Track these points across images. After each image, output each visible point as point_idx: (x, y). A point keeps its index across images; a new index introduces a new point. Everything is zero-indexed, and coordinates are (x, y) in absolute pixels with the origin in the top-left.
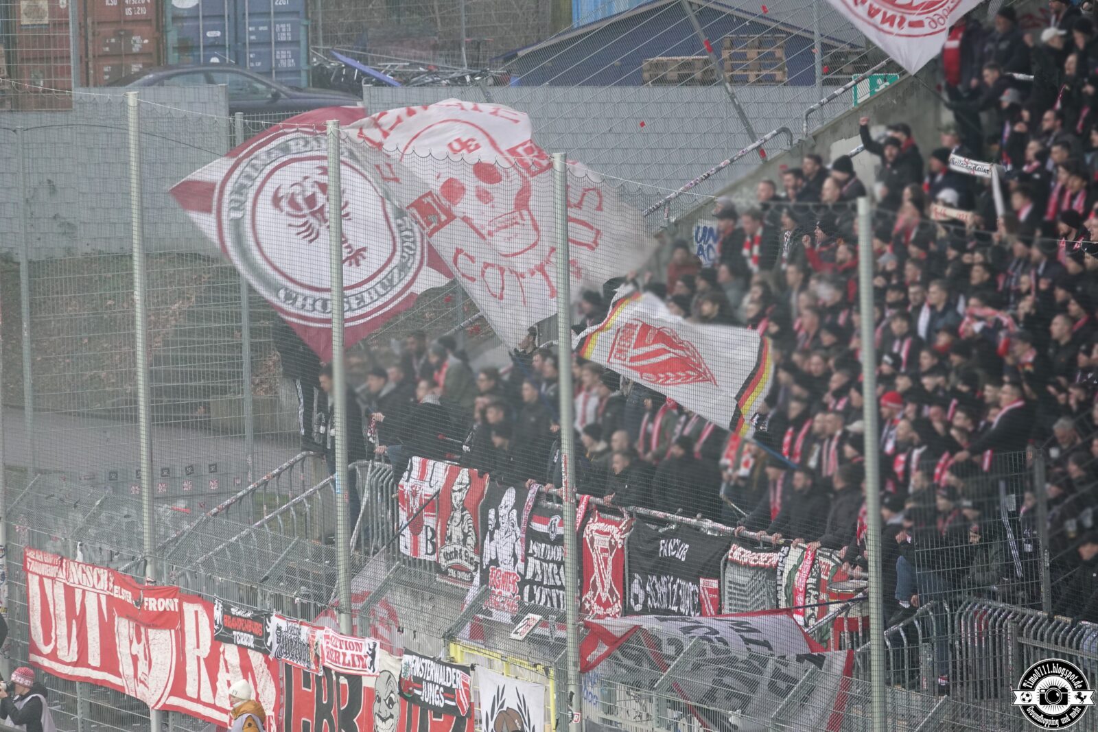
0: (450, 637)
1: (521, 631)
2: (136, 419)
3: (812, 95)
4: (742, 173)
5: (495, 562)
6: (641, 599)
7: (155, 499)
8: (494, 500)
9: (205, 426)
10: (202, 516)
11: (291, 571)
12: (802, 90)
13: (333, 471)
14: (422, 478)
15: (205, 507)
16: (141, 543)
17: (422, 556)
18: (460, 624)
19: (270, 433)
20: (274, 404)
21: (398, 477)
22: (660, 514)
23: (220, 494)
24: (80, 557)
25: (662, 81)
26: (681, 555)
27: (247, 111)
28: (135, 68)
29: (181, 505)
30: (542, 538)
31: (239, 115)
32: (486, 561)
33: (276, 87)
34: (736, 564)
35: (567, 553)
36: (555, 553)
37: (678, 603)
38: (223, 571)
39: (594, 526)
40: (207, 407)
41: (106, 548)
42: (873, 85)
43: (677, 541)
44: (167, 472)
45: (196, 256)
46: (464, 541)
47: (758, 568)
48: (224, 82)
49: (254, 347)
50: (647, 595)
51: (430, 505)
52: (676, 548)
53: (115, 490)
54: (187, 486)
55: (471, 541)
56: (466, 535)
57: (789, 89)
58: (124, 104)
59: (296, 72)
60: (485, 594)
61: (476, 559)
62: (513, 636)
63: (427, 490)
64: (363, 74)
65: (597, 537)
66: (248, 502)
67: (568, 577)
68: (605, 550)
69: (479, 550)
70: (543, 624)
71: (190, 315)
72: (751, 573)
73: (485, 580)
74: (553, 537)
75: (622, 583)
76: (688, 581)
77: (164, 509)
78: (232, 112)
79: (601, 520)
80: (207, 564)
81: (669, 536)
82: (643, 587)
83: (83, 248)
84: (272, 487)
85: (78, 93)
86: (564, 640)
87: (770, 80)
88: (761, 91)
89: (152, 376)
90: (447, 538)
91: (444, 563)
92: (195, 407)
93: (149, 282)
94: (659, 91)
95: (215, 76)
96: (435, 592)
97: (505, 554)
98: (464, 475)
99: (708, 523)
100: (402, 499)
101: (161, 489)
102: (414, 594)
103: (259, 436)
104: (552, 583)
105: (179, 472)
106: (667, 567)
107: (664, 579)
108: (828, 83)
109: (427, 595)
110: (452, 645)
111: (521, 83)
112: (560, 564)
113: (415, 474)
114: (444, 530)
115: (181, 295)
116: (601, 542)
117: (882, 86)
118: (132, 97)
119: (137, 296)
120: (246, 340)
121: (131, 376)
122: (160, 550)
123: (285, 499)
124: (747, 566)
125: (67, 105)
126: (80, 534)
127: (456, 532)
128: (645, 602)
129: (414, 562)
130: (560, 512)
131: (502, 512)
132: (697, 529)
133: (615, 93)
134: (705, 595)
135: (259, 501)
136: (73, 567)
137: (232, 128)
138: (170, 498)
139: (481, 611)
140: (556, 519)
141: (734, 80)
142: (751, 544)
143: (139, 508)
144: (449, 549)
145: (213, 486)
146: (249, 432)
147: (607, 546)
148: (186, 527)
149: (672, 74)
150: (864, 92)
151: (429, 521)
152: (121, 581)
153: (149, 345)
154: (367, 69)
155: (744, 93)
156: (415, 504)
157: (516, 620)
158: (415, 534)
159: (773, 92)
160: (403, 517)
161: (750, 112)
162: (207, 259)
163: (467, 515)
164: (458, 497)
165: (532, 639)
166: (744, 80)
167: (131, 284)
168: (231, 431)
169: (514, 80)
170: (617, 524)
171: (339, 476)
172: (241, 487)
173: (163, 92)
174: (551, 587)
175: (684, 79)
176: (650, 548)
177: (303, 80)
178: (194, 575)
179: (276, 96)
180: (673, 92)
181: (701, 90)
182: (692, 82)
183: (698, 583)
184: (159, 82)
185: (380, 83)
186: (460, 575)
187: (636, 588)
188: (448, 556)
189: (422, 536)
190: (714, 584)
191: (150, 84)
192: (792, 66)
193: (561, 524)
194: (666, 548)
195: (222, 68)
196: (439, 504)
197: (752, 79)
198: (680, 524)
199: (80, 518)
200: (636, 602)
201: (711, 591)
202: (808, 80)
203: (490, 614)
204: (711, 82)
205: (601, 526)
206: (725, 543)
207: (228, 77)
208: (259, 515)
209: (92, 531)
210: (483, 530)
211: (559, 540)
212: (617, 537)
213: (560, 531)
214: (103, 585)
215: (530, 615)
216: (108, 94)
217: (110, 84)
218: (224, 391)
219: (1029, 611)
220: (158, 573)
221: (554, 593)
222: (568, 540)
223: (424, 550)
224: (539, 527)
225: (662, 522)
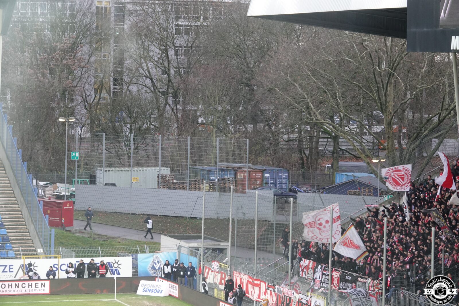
0: (308, 291)
1: (320, 291)
2: (254, 249)
3: (377, 198)
4: (364, 211)
5: (316, 278)
7: (257, 263)
8: (317, 267)
9: (266, 251)
10: (265, 267)
11: (280, 278)
12: (376, 197)
13: (288, 260)
14: (304, 262)
15: (266, 265)
16: (254, 271)
17: (303, 276)
18: (309, 289)
19: (278, 253)
20: (279, 248)
21: (300, 262)
22: (346, 271)
23: (269, 263)
24: (243, 273)
25: (351, 194)
26: (350, 279)
27: (277, 195)
28: (258, 187)
29: (261, 265)
30: (325, 274)
31: (275, 196)
33: (282, 191)
34: (359, 281)
35: (330, 277)
36: (327, 277)
37: (348, 287)
38: (268, 277)
39: (334, 273)
40: (267, 247)
41: (248, 272)
42: (388, 197)
43: (349, 277)
44: (259, 259)
45: (267, 221)
47: (363, 282)
48: (273, 190)
49: (276, 237)
50: (343, 286)
51: (305, 267)
53: (250, 261)
54: (263, 261)
55: (312, 274)
57: (373, 197)
58: (255, 193)
59: (286, 189)
60: (314, 284)
61: (313, 278)
63: (305, 265)
64: (298, 190)
66: (273, 265)
67: (329, 282)
69: (314, 275)
70: (324, 290)
71: (265, 231)
73: (314, 281)
76: (350, 284)
77: (258, 265)
78: (274, 195)
80: (265, 276)
81: (347, 275)
83: (247, 218)
84: (278, 262)
85: (247, 191)
86: (328, 293)
87: (370, 195)
88: (368, 197)
89: (258, 241)
91: (307, 278)
92: (264, 247)
93: (258, 225)
94: (350, 196)
95: (272, 189)
96: (305, 283)
97: (318, 277)
98: (312, 262)
99: (355, 274)
100: (300, 266)
101: (258, 262)
102: (302, 283)
103: (276, 253)
104: (326, 282)
105: (261, 259)
106: (347, 281)
107: (346, 283)
108: (380, 196)
110: (308, 293)
111: (326, 193)
113: (303, 262)
114: (308, 272)
115: (263, 227)
116: (336, 276)
117: (390, 197)
118: (257, 192)
119: (256, 227)
120: (274, 236)
121: (254, 241)
122: (257, 273)
123: (280, 265)
124: (361, 282)
125: (245, 193)
126: (243, 269)
127: (310, 273)
129: (302, 277)
130: (328, 270)
131: (318, 269)
132: (352, 274)
133: (342, 196)
135: (276, 265)
136: (242, 275)
137: (274, 198)
138: (260, 263)
139: (313, 287)
140: (328, 271)
141: (363, 195)
142: (362, 278)
143: (254, 265)
144: (308, 275)
145: (267, 262)
146: (274, 252)
148: (262, 269)
149: (353, 193)
150: (386, 198)
151: (305, 270)
152: (250, 277)
153: (257, 236)
154: (298, 189)
155: (365, 197)
156: (303, 267)
157: (319, 289)
159: (370, 197)
160: (301, 269)
161: (366, 201)
162: (268, 221)
163: (312, 270)
164: (310, 266)
165: (322, 292)
166: (365, 195)
167: (255, 225)
168: (271, 252)
169: (324, 192)
171: (290, 261)
172: (272, 262)
173: (262, 191)
175: (354, 194)
176: (344, 277)
177: (287, 190)
178: (263, 277)
179: (282, 193)
180: (353, 196)
181: (357, 196)
182: (356, 195)
183: (352, 284)
184: (262, 189)
185: (301, 192)
186: (310, 280)
187: (341, 284)
188: (308, 277)
189: (303, 273)
190: (355, 284)
191: (260, 189)
192: (374, 193)
194: (347, 278)
195: (273, 187)
196: (307, 267)
197: (367, 194)
198: (350, 273)
199: (243, 266)
200: (341, 287)
201: (354, 286)
202: (377, 196)
203: (315, 287)
204: (359, 195)
205: (336, 273)
206: (358, 277)
207: (274, 189)
208: (275, 267)
209: (245, 268)
210: (315, 272)
211: (328, 275)
213: (328, 273)
214: (247, 278)
215: (322, 288)
216: (253, 191)
217: (253, 189)
218: (270, 245)
219: (411, 293)
220: (257, 277)
221: (327, 284)
222: (330, 275)
223: (304, 276)
224: (324, 272)
225: (346, 273)
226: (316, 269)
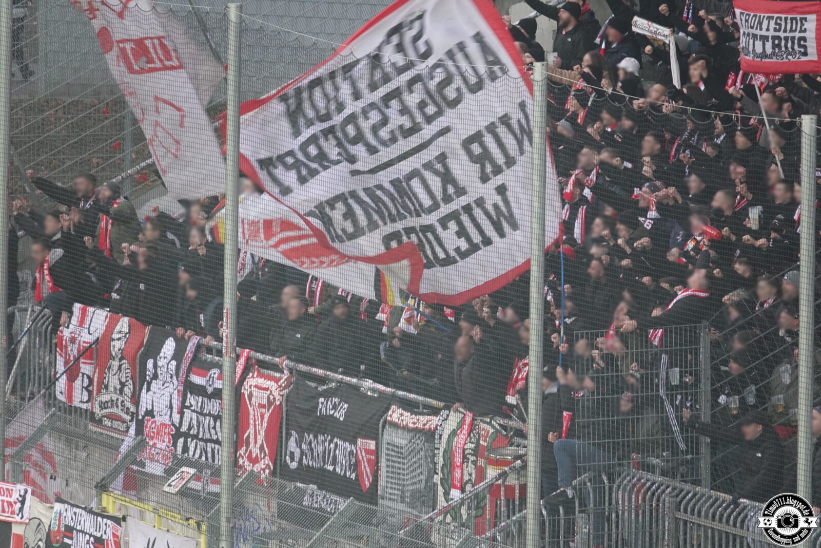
0: (102, 487)
1: (174, 485)
5: (150, 413)
6: (297, 457)
8: (153, 350)
14: (81, 324)
17: (78, 403)
18: (113, 474)
21: (57, 322)
22: (321, 372)
26: (340, 415)
30: (199, 391)
32: (142, 412)
34: (395, 425)
36: (213, 407)
37: (334, 463)
39: (253, 380)
43: (336, 400)
46: (121, 391)
47: (416, 431)
50: (303, 453)
51: (87, 352)
52: (335, 407)
55: (128, 391)
56: (123, 385)
60: (140, 445)
61: (133, 409)
62: (166, 489)
63: (86, 338)
65: (255, 392)
67: (224, 433)
68: (261, 406)
70: (196, 478)
72: (409, 436)
73: (140, 431)
74: (210, 390)
76: (345, 440)
79: (260, 375)
81: (328, 394)
82: (299, 444)
86: (217, 495)
90: (103, 386)
91: (98, 412)
96: (90, 441)
97: (161, 406)
98: (124, 324)
99: (368, 383)
100: (59, 344)
102: (68, 442)
104: (207, 436)
106: (326, 426)
107: (321, 438)
109: (82, 443)
110: (104, 496)
112: (217, 418)
113: (75, 320)
116: (260, 397)
124: (405, 428)
127: (113, 381)
128: (301, 460)
129: (70, 409)
130: (219, 366)
131: (160, 364)
132: (356, 388)
134: (362, 456)
139: (134, 462)
140: (215, 372)
142: (410, 406)
144: (105, 398)
147: (265, 402)
151: (86, 368)
156: (73, 351)
157: (170, 472)
160: (61, 364)
163: (125, 364)
165: (184, 492)
170: (277, 380)
174: (207, 441)
176: (308, 405)
183: (355, 443)
186: (116, 424)
187: (292, 445)
188: (103, 405)
189: (78, 384)
190: (372, 445)
193: (220, 377)
194: (325, 407)
196: (98, 351)
198: (340, 382)
200: (292, 459)
201: (368, 452)
203: (143, 465)
205: (261, 381)
206: (386, 402)
210: (141, 380)
211: (217, 394)
212: (276, 394)
213: (218, 384)
215: (184, 469)
219: (687, 487)
221: (210, 446)
222: (226, 395)
223: (79, 398)
224: (195, 379)
225: (322, 380)
226: (150, 364)
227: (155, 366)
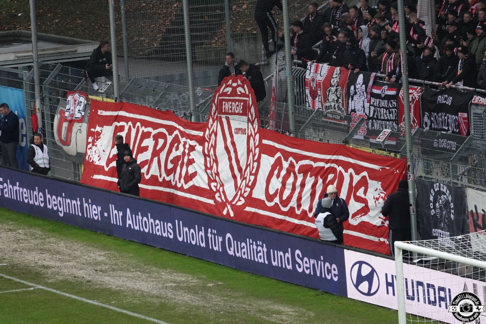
5: (354, 111)
6: (429, 124)
7: (195, 85)
8: (353, 81)
14: (316, 72)
17: (317, 109)
21: (305, 72)
26: (449, 102)
30: (377, 96)
32: (350, 110)
34: (477, 105)
36: (384, 104)
37: (448, 126)
43: (446, 96)
46: (337, 101)
50: (432, 122)
51: (320, 85)
52: (446, 99)
56: (339, 99)
63: (319, 78)
69: (346, 104)
74: (383, 96)
75: (419, 117)
76: (452, 114)
81: (442, 93)
82: (429, 118)
90: (327, 99)
97: (359, 107)
98: (337, 70)
100: (307, 83)
104: (382, 118)
106: (442, 108)
107: (440, 114)
112: (387, 109)
113: (313, 71)
114: (325, 95)
131: (357, 87)
132: (455, 89)
134: (461, 120)
140: (385, 87)
142: (483, 95)
147: (411, 100)
151: (320, 92)
156: (313, 85)
158: (314, 98)
160: (307, 91)
163: (340, 88)
170: (415, 89)
174: (382, 120)
176: (432, 99)
183: (457, 115)
186: (336, 116)
187: (426, 119)
189: (317, 100)
190: (466, 115)
194: (440, 99)
196: (325, 84)
201: (464, 118)
206: (471, 94)
210: (348, 96)
212: (416, 95)
213: (388, 93)
220: (198, 119)
224: (375, 91)
225: (436, 87)
226: (352, 88)
227: (355, 88)
